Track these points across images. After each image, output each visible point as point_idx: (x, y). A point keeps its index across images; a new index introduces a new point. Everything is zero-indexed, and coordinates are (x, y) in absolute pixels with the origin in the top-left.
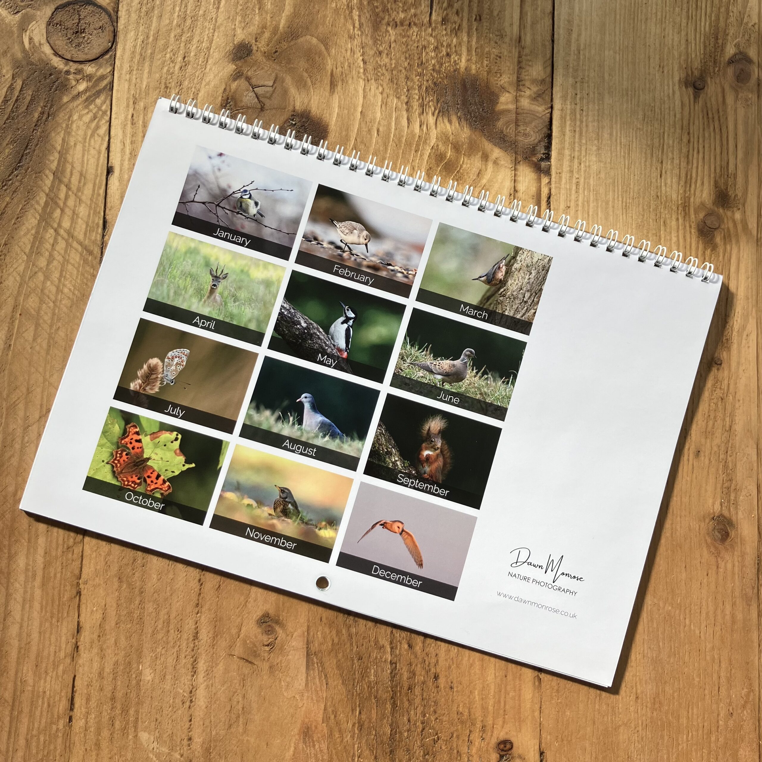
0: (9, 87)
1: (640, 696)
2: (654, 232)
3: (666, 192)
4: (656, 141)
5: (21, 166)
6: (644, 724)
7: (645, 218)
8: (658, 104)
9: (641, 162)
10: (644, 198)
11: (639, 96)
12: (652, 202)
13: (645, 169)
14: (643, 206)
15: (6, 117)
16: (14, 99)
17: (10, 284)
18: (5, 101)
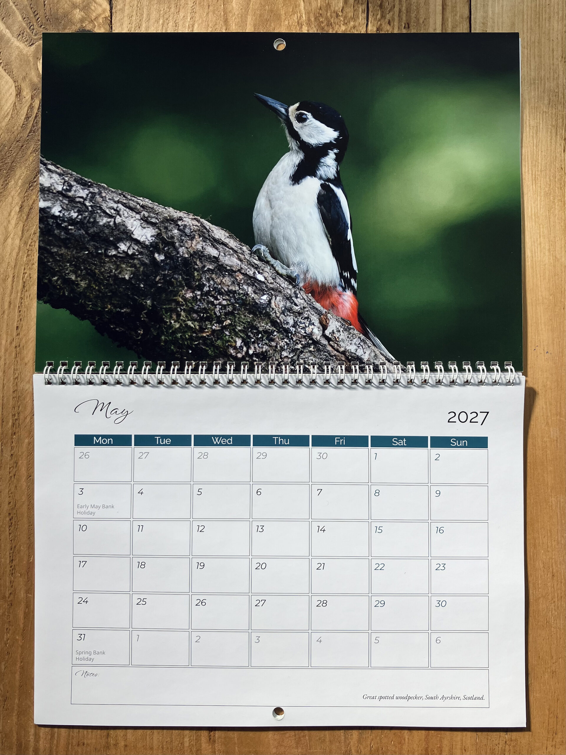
0: (30, 106)
1: (556, 575)
6: (560, 596)
7: (551, 187)
8: (561, 89)
9: (547, 140)
10: (550, 170)
11: (545, 84)
12: (557, 173)
13: (551, 146)
14: (550, 177)
15: (28, 131)
16: (35, 115)
18: (27, 118)
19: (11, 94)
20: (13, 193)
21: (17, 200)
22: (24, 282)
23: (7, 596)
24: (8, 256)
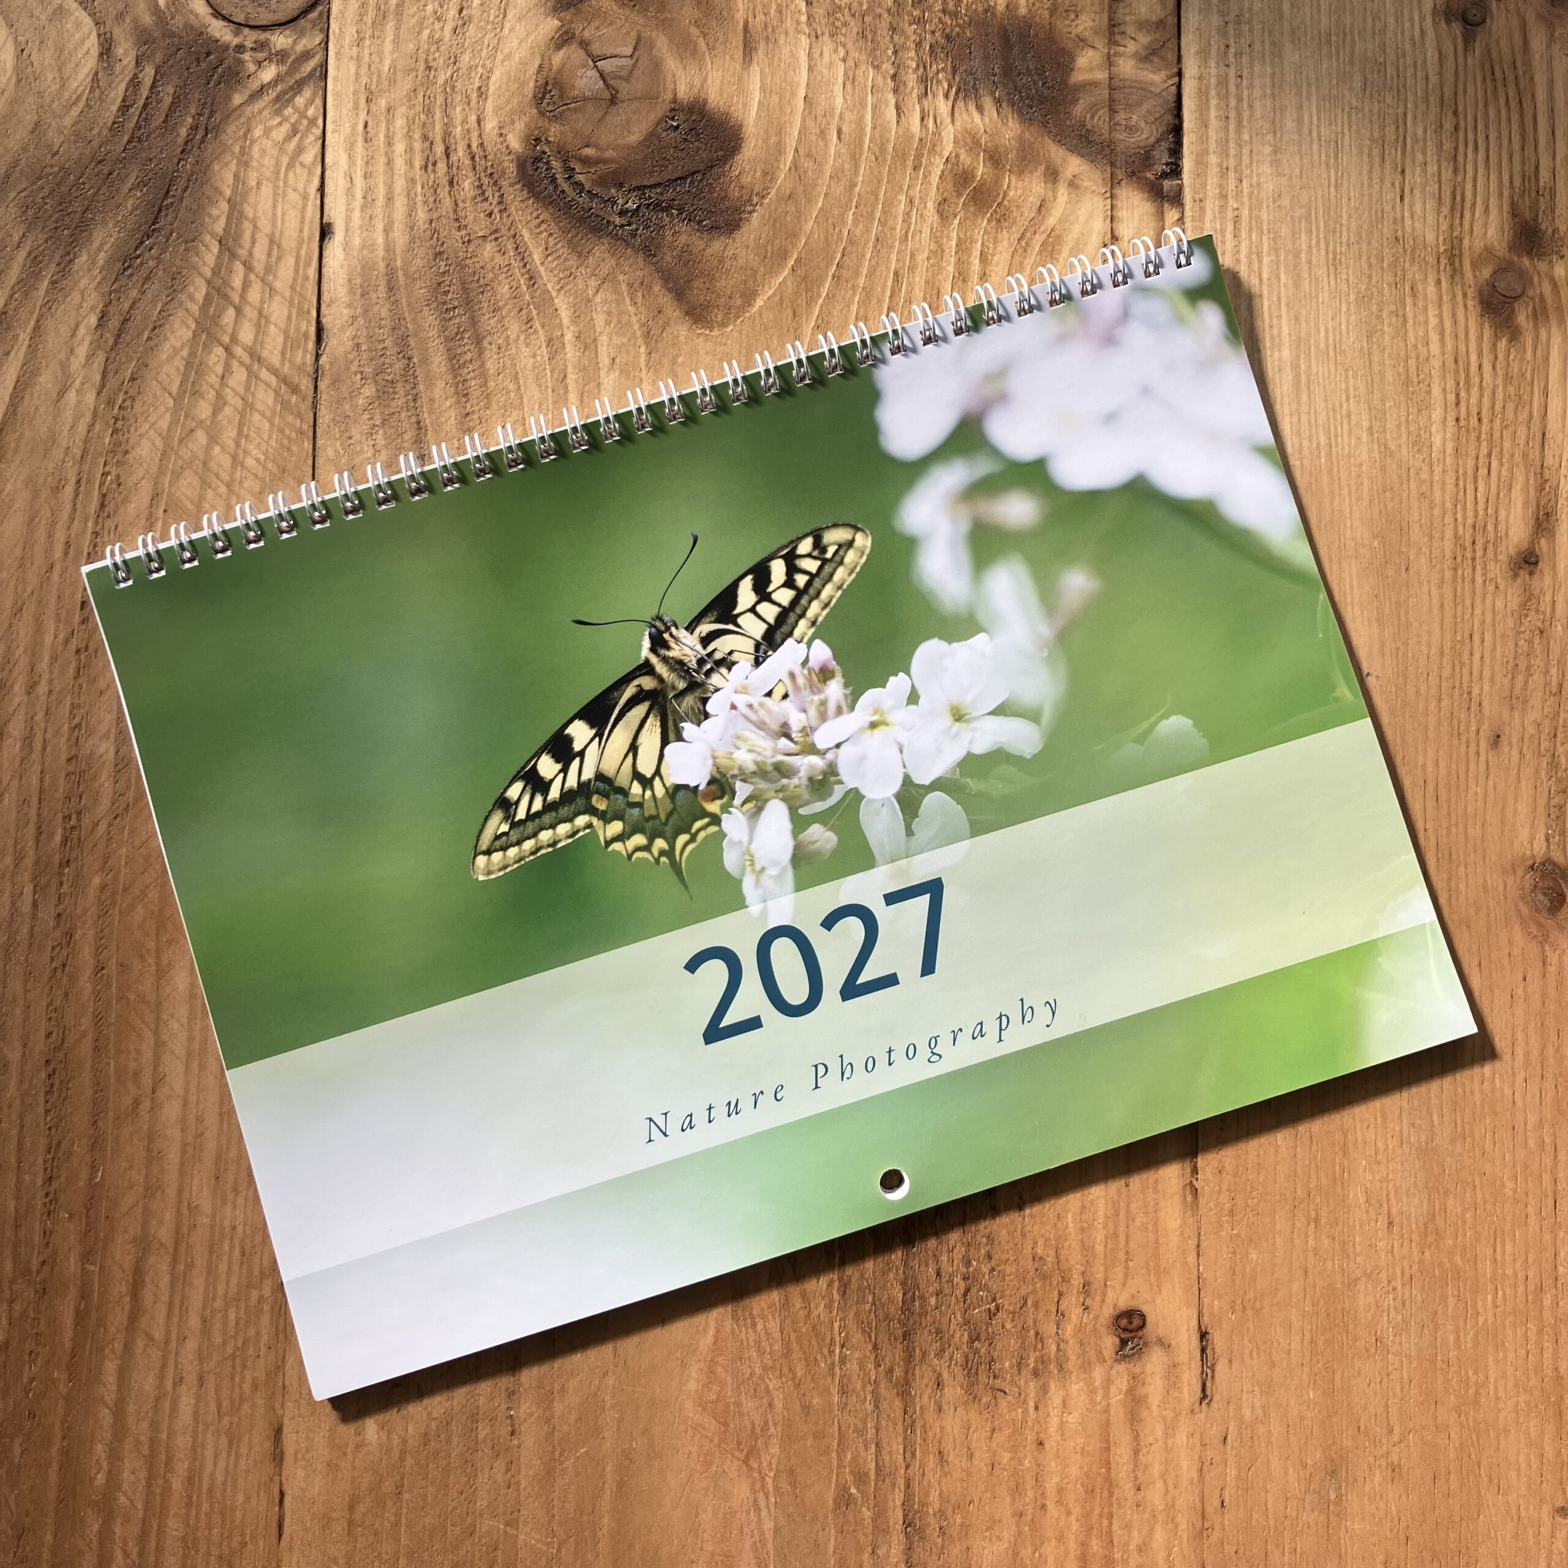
0: (131, 80)
1: (1397, 1221)
2: (1393, 308)
3: (1414, 229)
4: (1390, 130)
5: (158, 230)
6: (1407, 1275)
7: (1374, 282)
8: (1391, 57)
9: (1360, 174)
10: (1369, 243)
11: (1353, 44)
12: (1386, 251)
13: (1370, 186)
14: (1369, 258)
15: (126, 138)
16: (142, 101)
17: (144, 454)
18: (125, 108)
19: (88, 52)
20: (83, 282)
21: (94, 299)
22: (104, 496)
23: (34, 1269)
24: (65, 433)
